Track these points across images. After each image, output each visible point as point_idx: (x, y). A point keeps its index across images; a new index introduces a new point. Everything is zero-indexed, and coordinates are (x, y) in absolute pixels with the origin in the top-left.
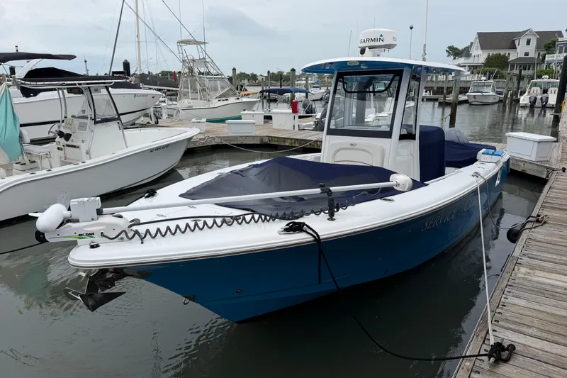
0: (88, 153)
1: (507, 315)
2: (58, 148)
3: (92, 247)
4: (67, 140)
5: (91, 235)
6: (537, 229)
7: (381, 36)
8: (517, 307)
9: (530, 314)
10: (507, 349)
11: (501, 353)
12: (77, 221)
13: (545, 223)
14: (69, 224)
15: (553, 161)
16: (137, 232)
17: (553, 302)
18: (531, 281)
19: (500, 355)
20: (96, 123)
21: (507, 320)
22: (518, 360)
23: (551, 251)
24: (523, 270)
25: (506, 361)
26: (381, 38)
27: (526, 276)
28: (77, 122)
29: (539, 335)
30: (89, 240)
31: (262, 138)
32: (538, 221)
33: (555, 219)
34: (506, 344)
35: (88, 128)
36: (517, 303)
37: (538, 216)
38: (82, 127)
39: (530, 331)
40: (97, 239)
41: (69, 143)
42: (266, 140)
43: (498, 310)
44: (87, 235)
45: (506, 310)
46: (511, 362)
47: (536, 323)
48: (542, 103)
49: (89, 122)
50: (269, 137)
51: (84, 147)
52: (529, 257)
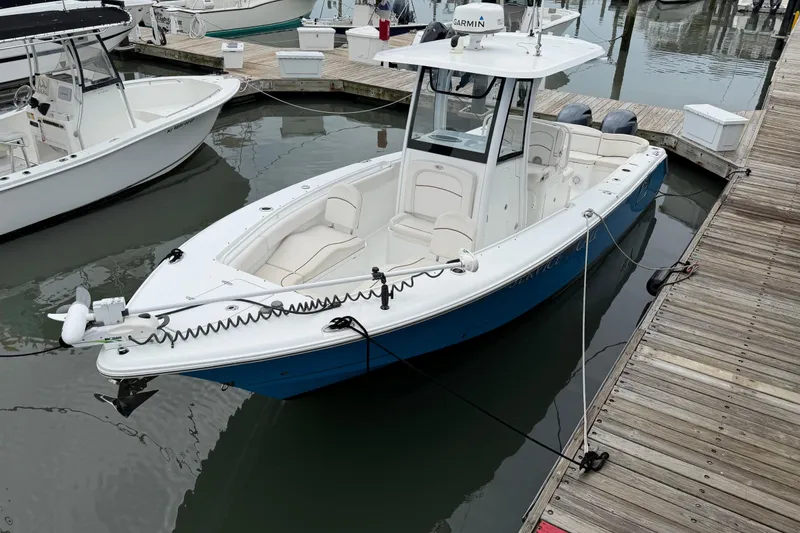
0: (76, 135)
1: (612, 414)
2: (32, 123)
3: (121, 353)
4: (44, 114)
5: (118, 338)
6: (681, 285)
7: (482, 18)
8: (624, 402)
9: (636, 412)
10: (600, 458)
11: (594, 462)
12: (101, 324)
13: (693, 274)
14: (94, 328)
15: (741, 151)
16: (167, 335)
17: (665, 396)
18: (651, 366)
19: (592, 464)
20: (85, 90)
21: (610, 420)
22: (610, 469)
23: (686, 320)
24: (646, 350)
25: (597, 470)
26: (482, 22)
27: (647, 360)
28: (55, 85)
29: (638, 438)
30: (116, 344)
31: (332, 83)
32: (684, 271)
33: (707, 268)
34: (600, 453)
35: (73, 98)
36: (626, 397)
37: (688, 263)
38: (65, 94)
39: (630, 434)
40: (125, 343)
41: (46, 118)
42: (340, 86)
43: (605, 407)
44: (114, 339)
45: (614, 407)
46: (602, 471)
47: (640, 424)
48: (772, 6)
49: (74, 88)
50: (344, 81)
51: (70, 127)
52: (659, 331)
